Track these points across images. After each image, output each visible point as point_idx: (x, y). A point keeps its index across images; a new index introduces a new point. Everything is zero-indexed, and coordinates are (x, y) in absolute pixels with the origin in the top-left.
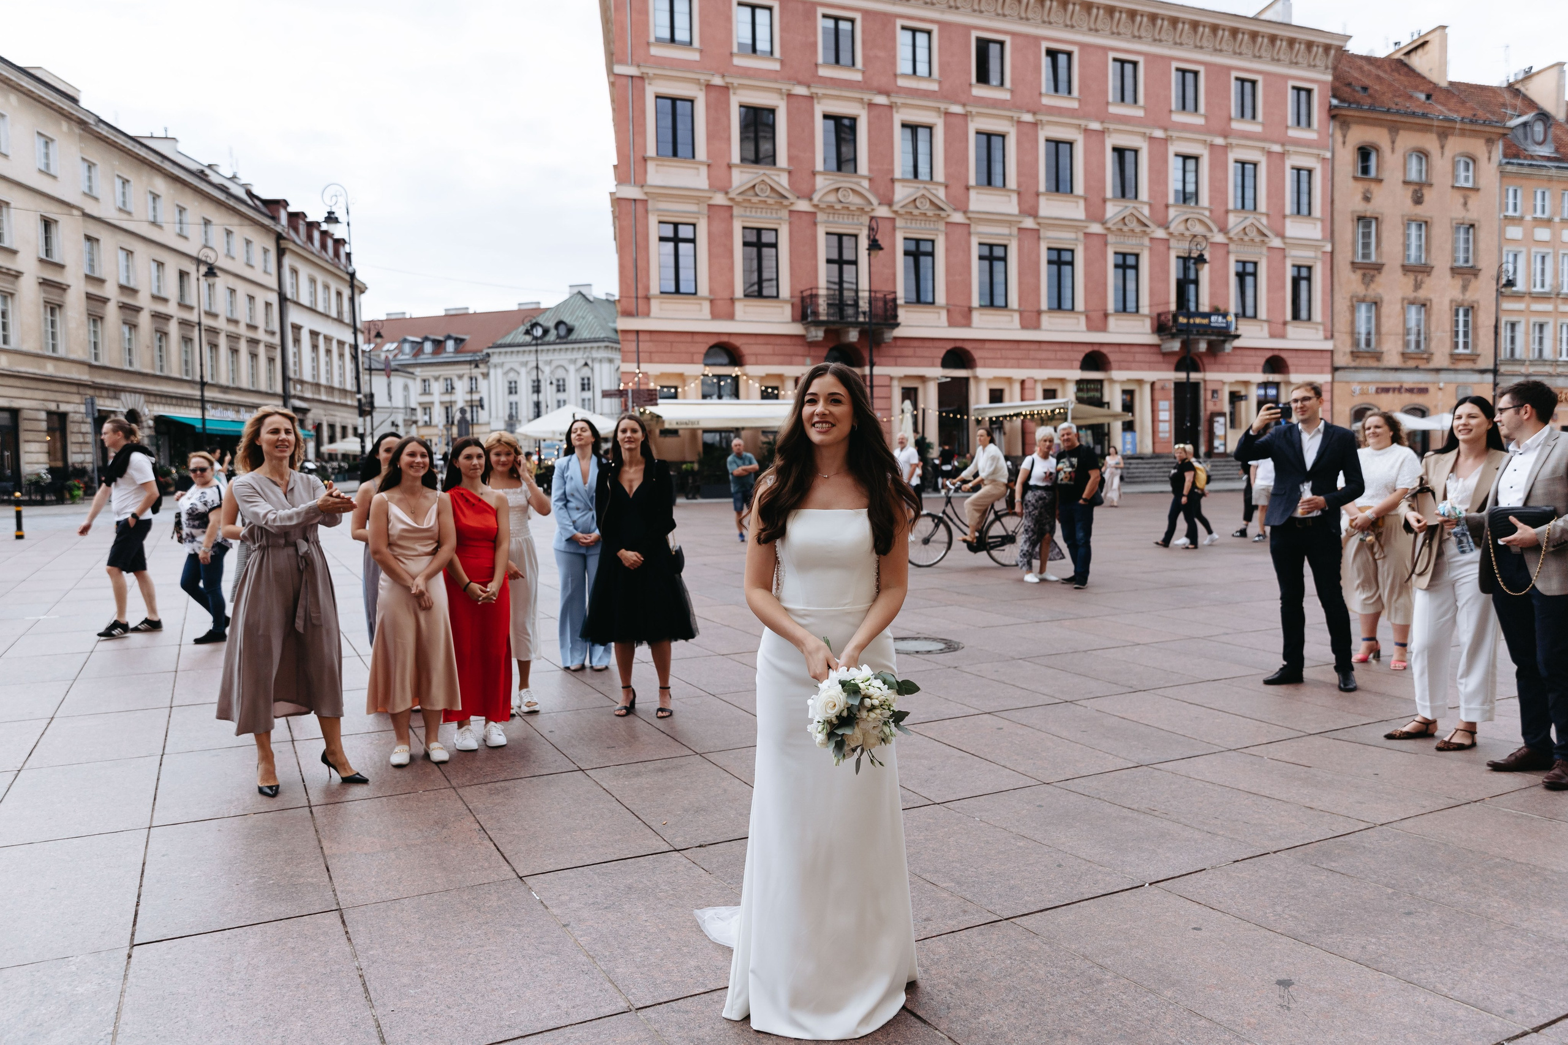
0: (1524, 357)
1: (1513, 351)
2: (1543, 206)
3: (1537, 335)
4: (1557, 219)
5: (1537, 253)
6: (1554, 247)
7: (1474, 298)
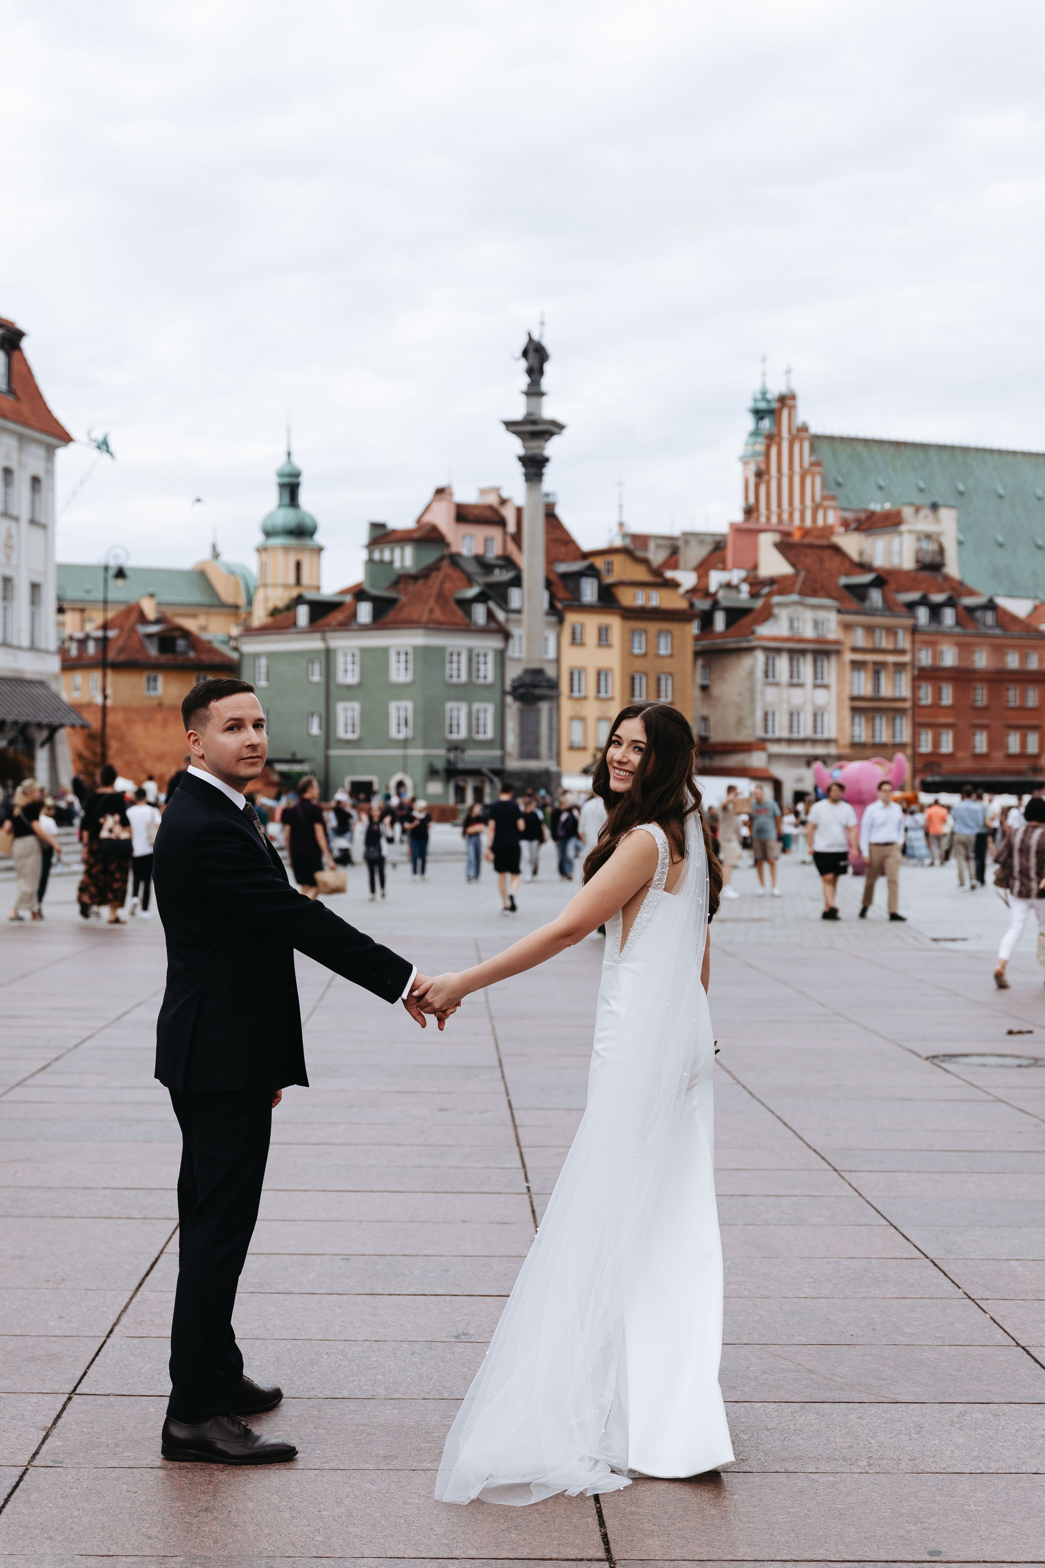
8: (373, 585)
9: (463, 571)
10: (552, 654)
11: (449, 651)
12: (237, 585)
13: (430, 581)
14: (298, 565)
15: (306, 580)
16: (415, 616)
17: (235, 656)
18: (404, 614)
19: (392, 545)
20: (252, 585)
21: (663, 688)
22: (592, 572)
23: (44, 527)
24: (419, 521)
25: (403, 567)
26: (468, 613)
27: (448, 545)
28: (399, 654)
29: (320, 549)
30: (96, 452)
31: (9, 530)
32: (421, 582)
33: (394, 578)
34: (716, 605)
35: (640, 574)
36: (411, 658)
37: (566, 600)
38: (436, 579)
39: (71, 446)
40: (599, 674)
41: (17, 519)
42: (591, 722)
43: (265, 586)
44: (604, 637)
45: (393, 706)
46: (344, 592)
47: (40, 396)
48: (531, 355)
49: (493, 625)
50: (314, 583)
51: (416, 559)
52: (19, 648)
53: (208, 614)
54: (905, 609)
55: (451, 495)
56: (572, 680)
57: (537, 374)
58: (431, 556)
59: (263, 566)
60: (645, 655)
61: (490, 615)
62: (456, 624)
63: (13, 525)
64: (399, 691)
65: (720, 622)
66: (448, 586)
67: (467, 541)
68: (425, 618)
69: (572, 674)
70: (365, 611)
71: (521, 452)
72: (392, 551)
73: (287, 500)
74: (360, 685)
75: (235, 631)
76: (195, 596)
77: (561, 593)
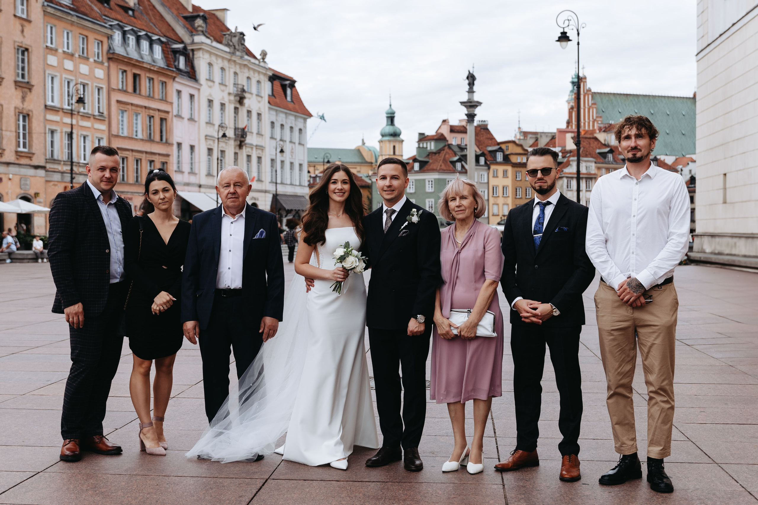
0: (60, 158)
1: (52, 151)
2: (68, 43)
3: (66, 142)
4: (77, 55)
5: (65, 78)
6: (76, 76)
7: (30, 108)
8: (419, 157)
9: (453, 150)
10: (486, 181)
11: (447, 180)
12: (372, 155)
13: (441, 155)
14: (394, 147)
15: (397, 153)
16: (435, 168)
17: (370, 182)
18: (431, 167)
19: (426, 142)
20: (377, 154)
21: (528, 193)
22: (501, 150)
23: (303, 145)
24: (437, 132)
25: (431, 149)
26: (455, 166)
27: (447, 141)
28: (429, 182)
29: (402, 141)
30: (320, 120)
31: (292, 147)
32: (437, 155)
33: (428, 153)
35: (518, 150)
36: (433, 183)
37: (491, 160)
38: (443, 154)
39: (312, 118)
40: (504, 188)
41: (294, 143)
42: (501, 205)
43: (382, 155)
44: (505, 174)
45: (427, 201)
46: (409, 159)
47: (302, 102)
48: (470, 78)
49: (464, 170)
50: (401, 154)
51: (435, 146)
52: (296, 185)
53: (361, 166)
54: (621, 161)
55: (448, 122)
56: (493, 190)
57: (472, 85)
58: (441, 145)
59: (381, 148)
60: (521, 180)
61: (463, 167)
62: (450, 170)
63: (293, 145)
64: (429, 195)
66: (447, 156)
67: (454, 140)
68: (438, 169)
69: (493, 188)
70: (417, 166)
71: (466, 112)
72: (427, 143)
73: (390, 123)
74: (415, 193)
75: (371, 173)
76: (356, 159)
77: (489, 158)
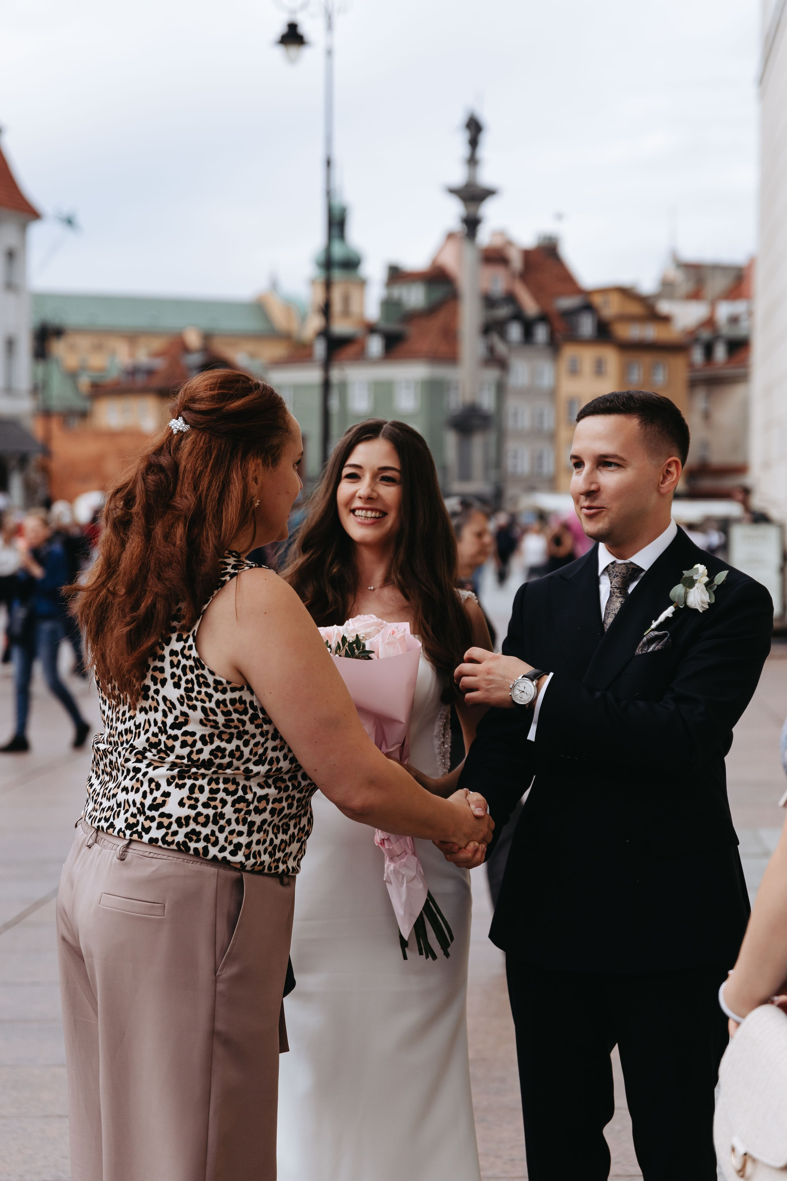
8: (385, 321)
10: (550, 385)
12: (289, 315)
13: (434, 318)
16: (421, 350)
18: (411, 347)
19: (403, 285)
24: (431, 262)
25: (417, 303)
28: (405, 384)
29: (363, 281)
32: (426, 317)
34: (716, 337)
35: (635, 309)
36: (418, 387)
37: (564, 333)
38: (441, 315)
44: (599, 369)
49: (493, 358)
51: (426, 297)
53: (259, 342)
58: (438, 295)
65: (720, 352)
66: (454, 321)
70: (375, 344)
71: (464, 213)
72: (409, 289)
73: (336, 233)
77: (560, 328)
